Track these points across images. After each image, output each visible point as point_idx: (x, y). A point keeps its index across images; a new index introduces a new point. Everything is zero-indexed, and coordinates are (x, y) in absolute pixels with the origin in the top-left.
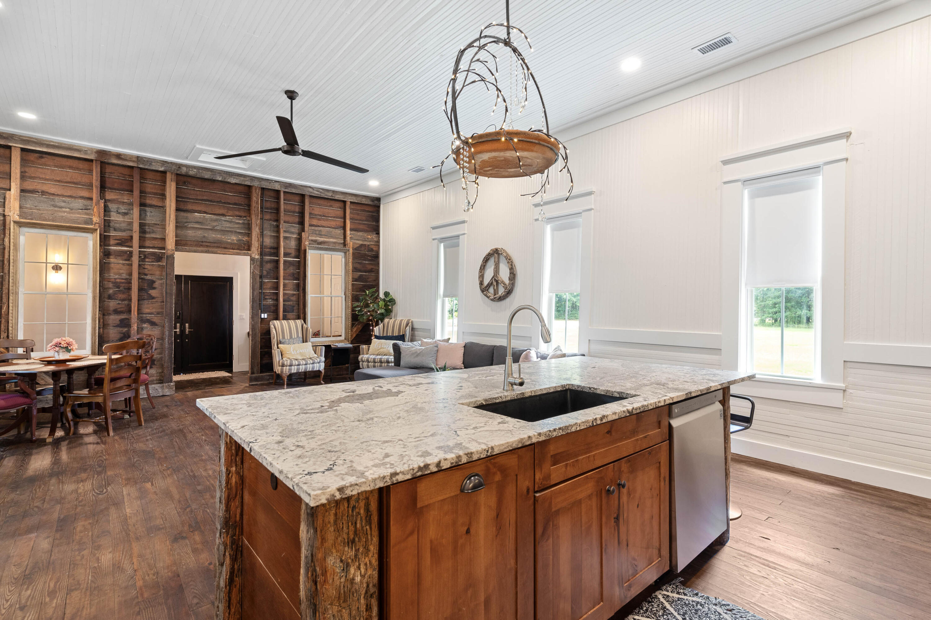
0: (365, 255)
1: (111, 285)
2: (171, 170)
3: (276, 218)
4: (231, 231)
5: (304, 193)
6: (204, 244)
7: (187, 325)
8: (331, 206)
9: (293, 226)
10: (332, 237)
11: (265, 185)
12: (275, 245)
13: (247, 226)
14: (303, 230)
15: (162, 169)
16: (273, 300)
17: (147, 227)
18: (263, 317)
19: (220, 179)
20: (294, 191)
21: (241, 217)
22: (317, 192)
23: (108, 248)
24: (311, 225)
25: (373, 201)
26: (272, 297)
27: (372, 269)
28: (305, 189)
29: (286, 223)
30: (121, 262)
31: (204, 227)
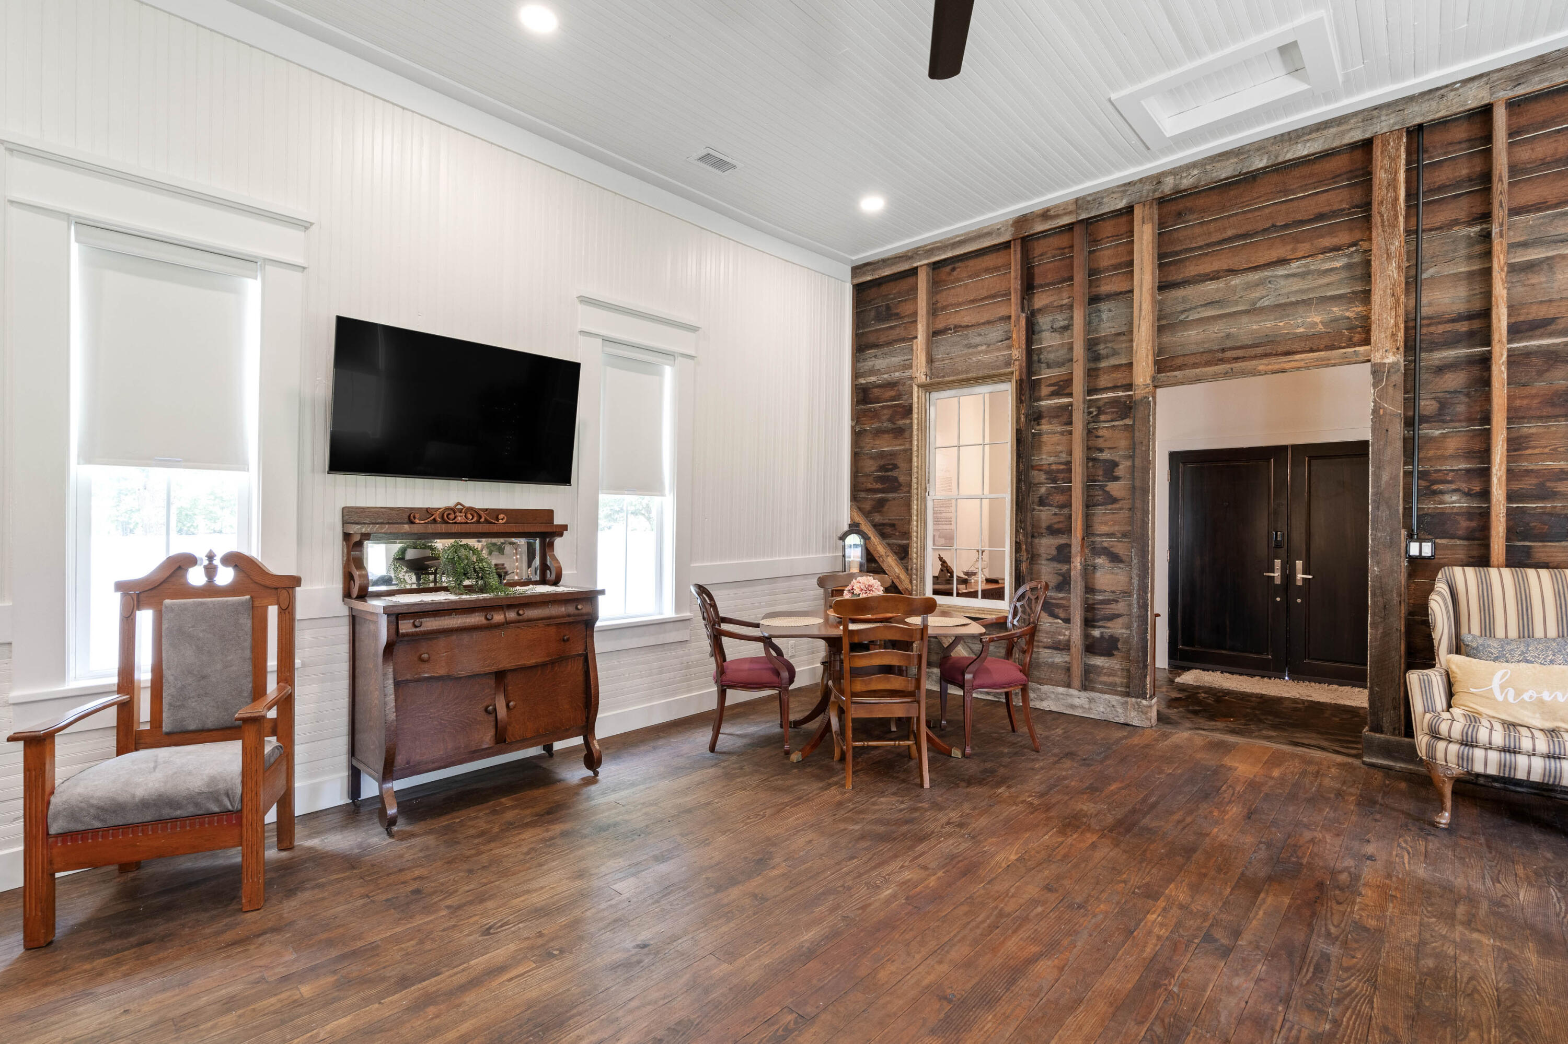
1: (1042, 477)
2: (1141, 197)
3: (1478, 210)
4: (1305, 301)
7: (1299, 564)
11: (1423, 113)
12: (1477, 306)
13: (1356, 272)
15: (1122, 204)
16: (1468, 494)
17: (1102, 346)
18: (1415, 553)
21: (1337, 249)
23: (1038, 404)
26: (1464, 487)
30: (1059, 429)
31: (1227, 311)
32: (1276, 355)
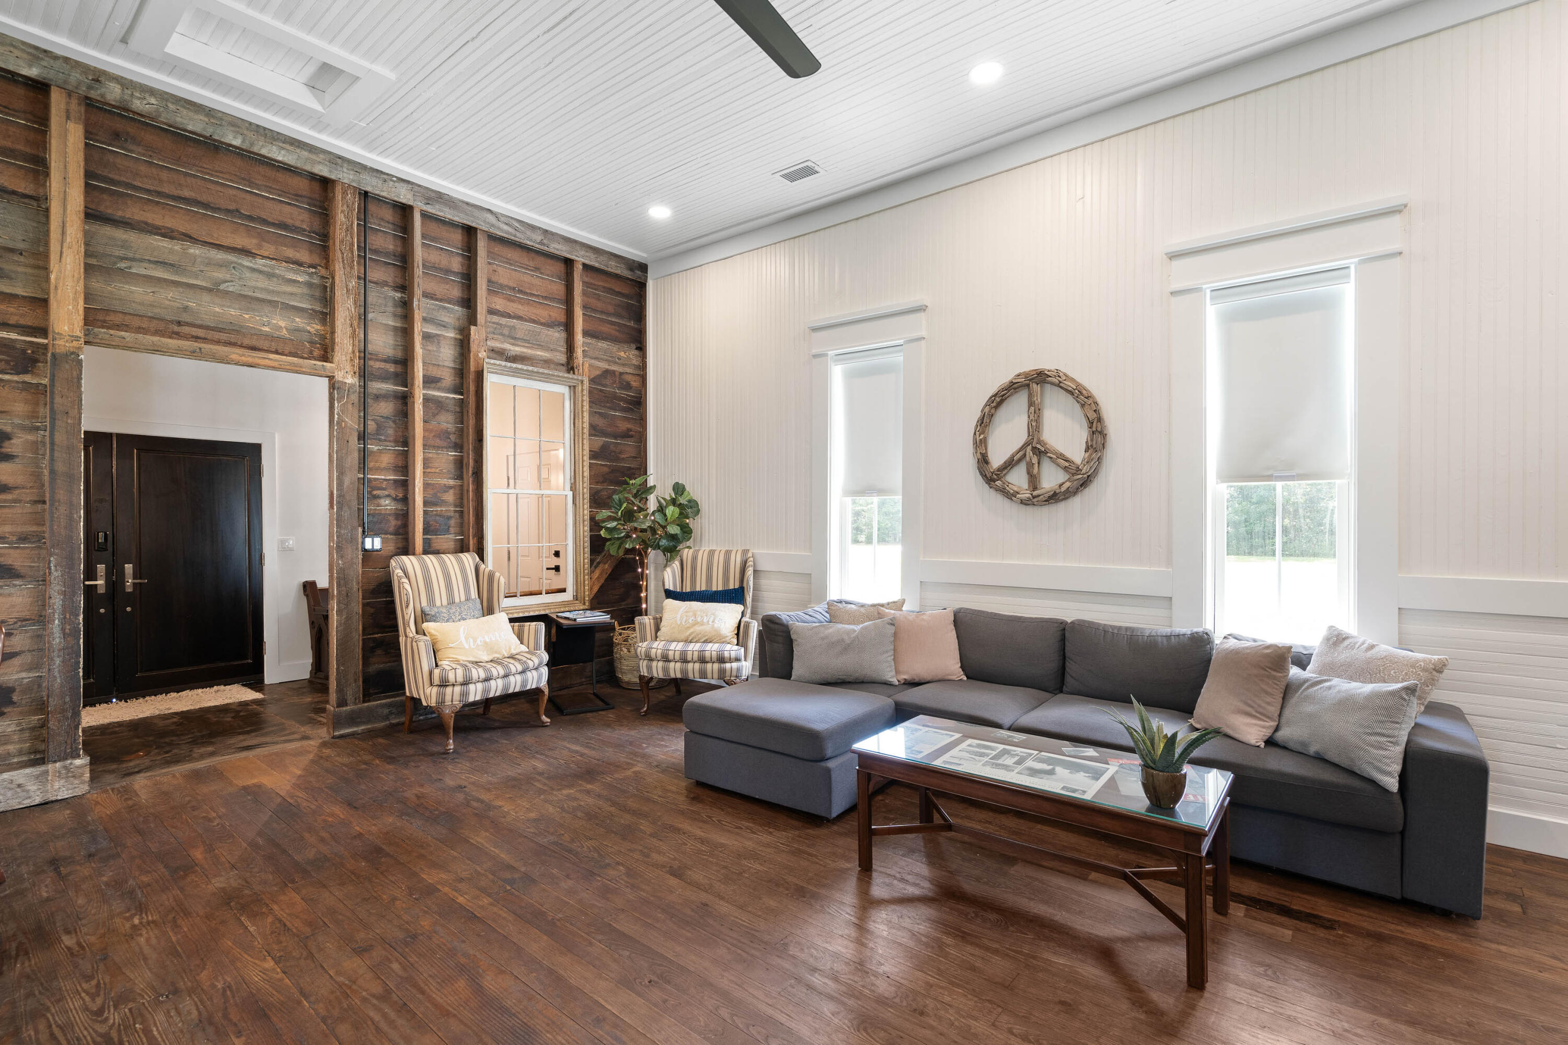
0: (615, 397)
2: (65, 82)
3: (399, 281)
4: (270, 302)
5: (474, 225)
6: (186, 330)
7: (129, 567)
8: (537, 269)
9: (445, 308)
10: (541, 347)
11: (371, 185)
12: (399, 354)
13: (318, 293)
14: (472, 320)
16: (395, 499)
18: (368, 546)
19: (237, 142)
20: (447, 213)
21: (300, 264)
22: (506, 228)
24: (491, 312)
25: (631, 270)
26: (393, 493)
27: (629, 430)
28: (477, 213)
29: (427, 297)
31: (184, 280)
32: (241, 346)
